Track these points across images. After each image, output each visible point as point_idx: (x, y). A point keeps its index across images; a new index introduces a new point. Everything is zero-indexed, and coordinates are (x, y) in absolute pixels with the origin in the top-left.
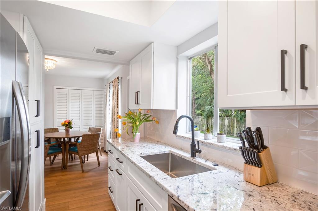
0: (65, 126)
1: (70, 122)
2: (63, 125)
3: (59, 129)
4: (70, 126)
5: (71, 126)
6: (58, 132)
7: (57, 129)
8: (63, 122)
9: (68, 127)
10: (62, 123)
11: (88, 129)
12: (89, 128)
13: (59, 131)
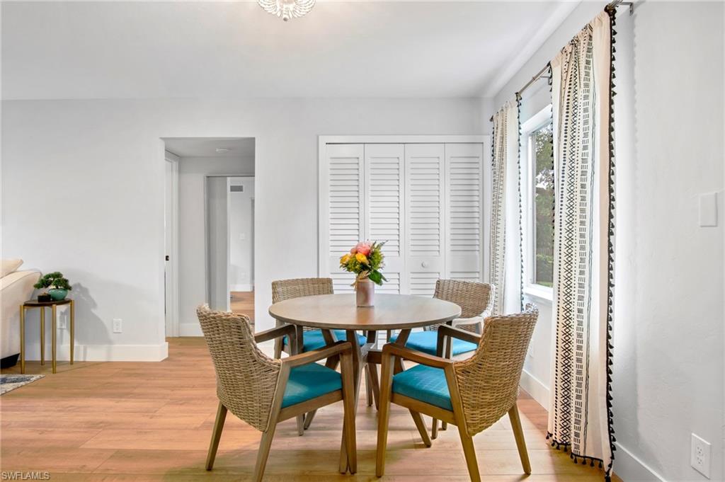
0: (356, 271)
1: (373, 254)
2: (347, 265)
3: (334, 282)
4: (375, 271)
5: (379, 270)
6: (331, 292)
7: (329, 281)
8: (347, 252)
9: (365, 273)
10: (342, 259)
11: (434, 287)
12: (438, 283)
13: (334, 287)
